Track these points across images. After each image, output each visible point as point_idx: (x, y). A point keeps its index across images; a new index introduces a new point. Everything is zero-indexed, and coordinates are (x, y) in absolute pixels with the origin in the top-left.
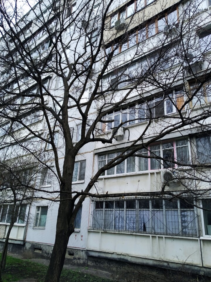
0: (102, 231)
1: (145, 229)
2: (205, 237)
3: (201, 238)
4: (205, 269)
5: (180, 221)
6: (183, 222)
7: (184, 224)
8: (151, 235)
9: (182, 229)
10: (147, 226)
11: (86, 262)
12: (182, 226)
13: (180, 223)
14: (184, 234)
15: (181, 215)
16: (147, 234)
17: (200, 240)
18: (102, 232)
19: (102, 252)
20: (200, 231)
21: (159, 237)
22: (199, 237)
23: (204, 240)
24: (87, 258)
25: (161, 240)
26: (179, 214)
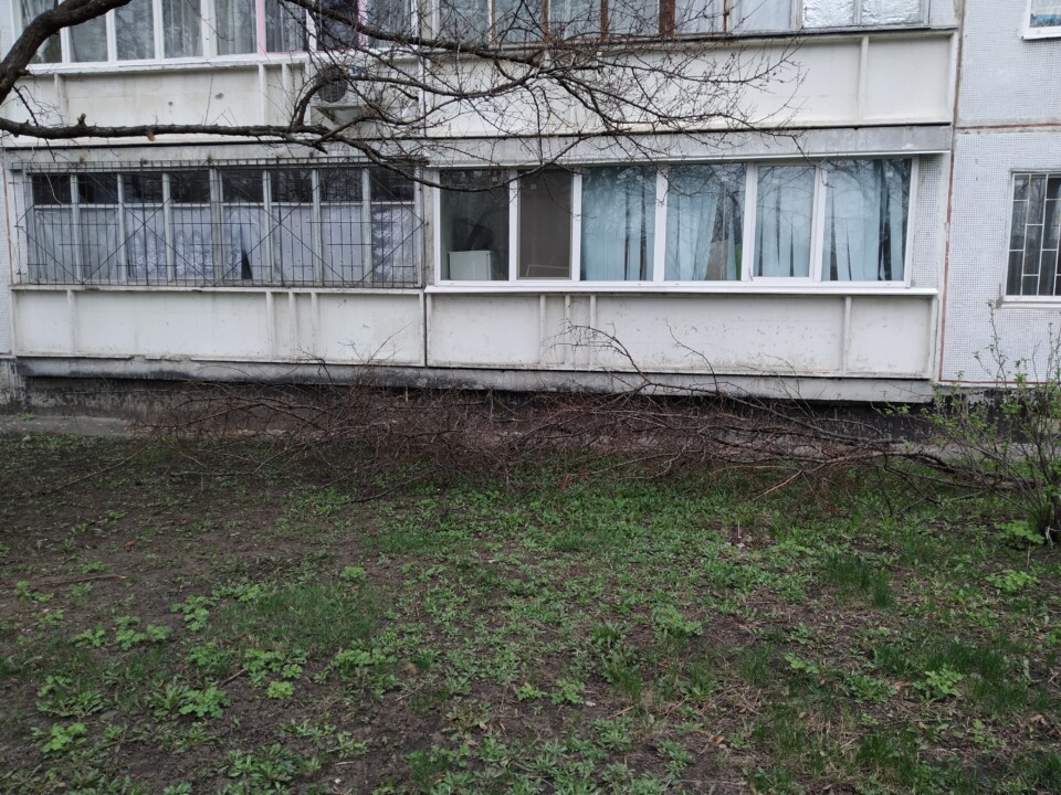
0: (78, 288)
1: (247, 271)
2: (440, 286)
3: (429, 289)
4: (430, 373)
5: (368, 240)
6: (378, 243)
7: (379, 252)
8: (268, 291)
9: (374, 267)
10: (254, 261)
11: (22, 398)
12: (374, 256)
13: (368, 249)
14: (380, 280)
15: (373, 221)
16: (254, 286)
17: (425, 295)
18: (75, 292)
19: (84, 358)
20: (426, 268)
21: (297, 295)
22: (423, 287)
23: (434, 295)
24: (22, 385)
25: (303, 304)
26: (367, 219)
